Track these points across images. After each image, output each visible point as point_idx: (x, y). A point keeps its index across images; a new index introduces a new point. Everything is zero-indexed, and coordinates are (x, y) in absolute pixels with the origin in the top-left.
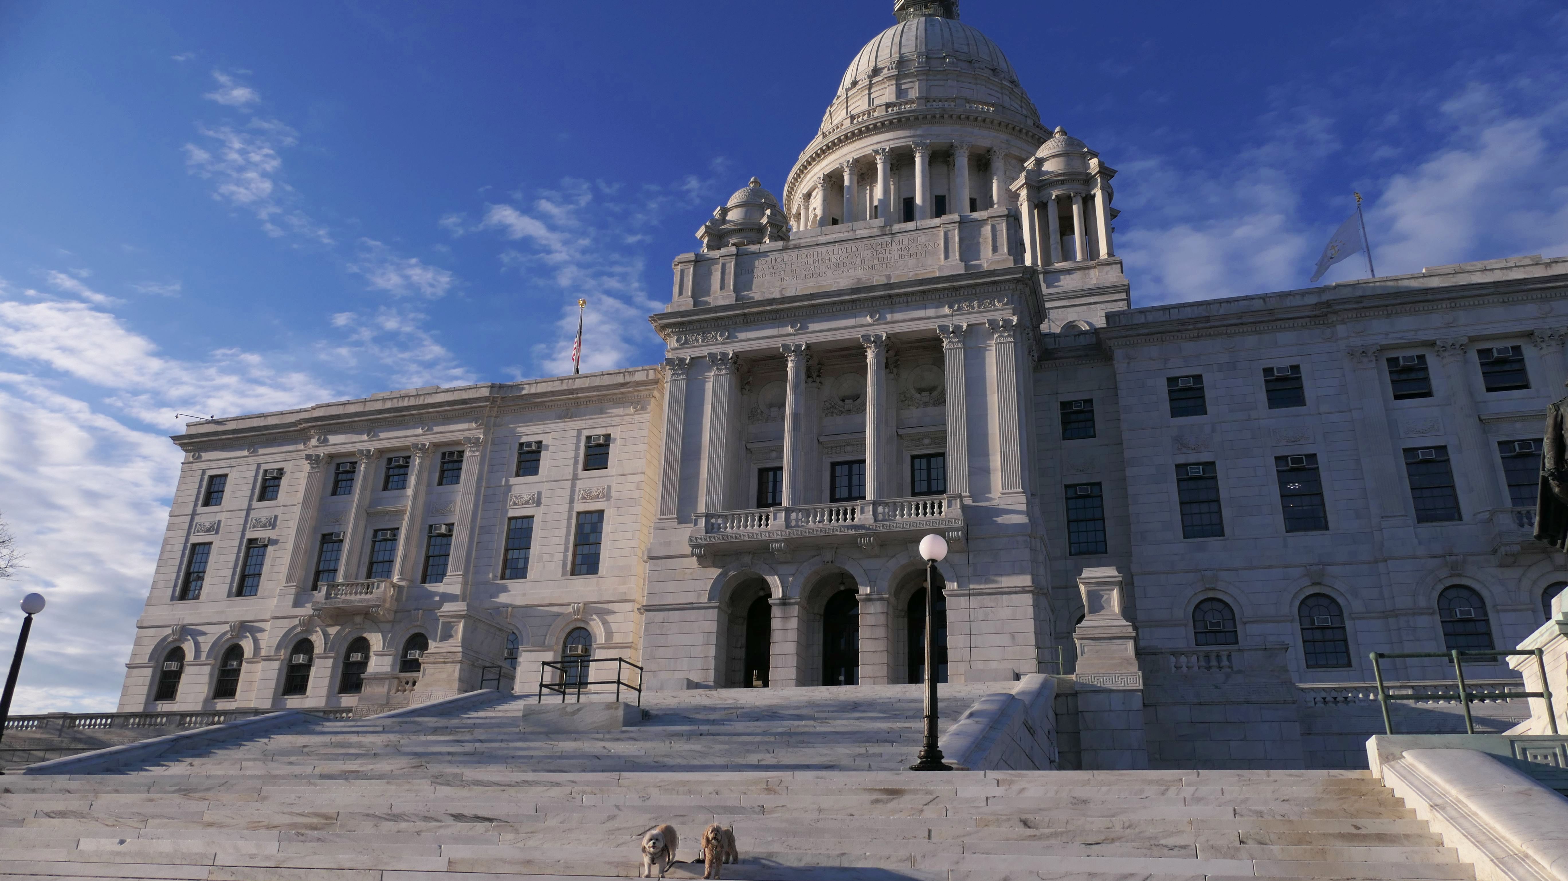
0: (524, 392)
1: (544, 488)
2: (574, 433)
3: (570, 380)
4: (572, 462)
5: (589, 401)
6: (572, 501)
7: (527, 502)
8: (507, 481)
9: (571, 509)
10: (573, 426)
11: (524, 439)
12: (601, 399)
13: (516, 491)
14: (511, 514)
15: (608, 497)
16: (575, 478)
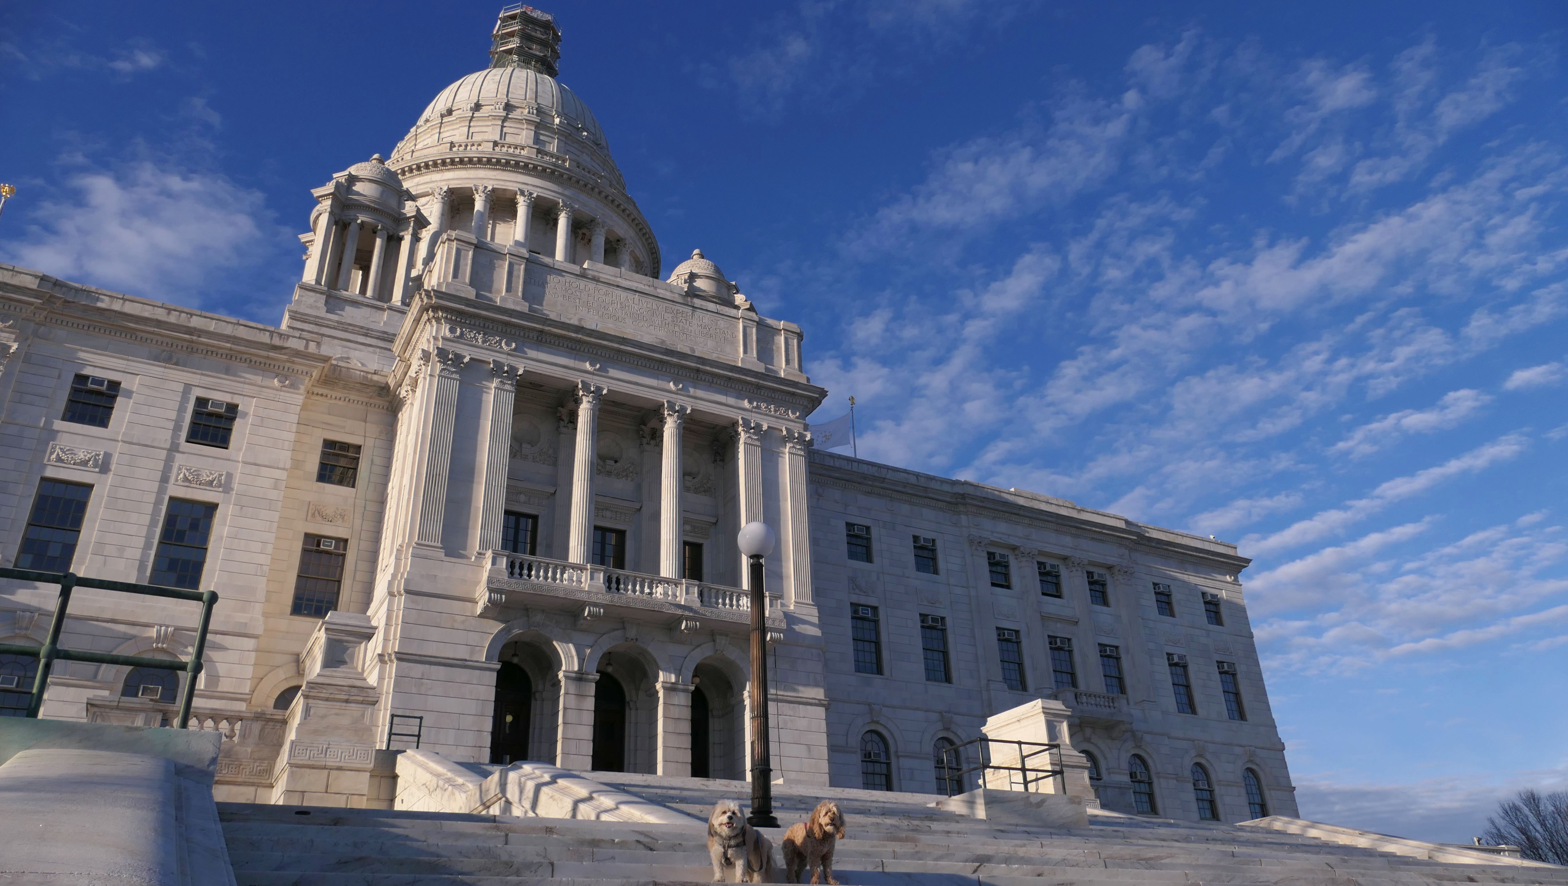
0: (99, 304)
1: (117, 451)
2: (180, 388)
3: (183, 315)
4: (171, 425)
5: (210, 351)
6: (164, 479)
7: (85, 463)
8: (49, 423)
9: (161, 490)
10: (177, 378)
11: (87, 371)
12: (231, 356)
13: (64, 441)
14: (50, 473)
15: (227, 488)
16: (174, 448)
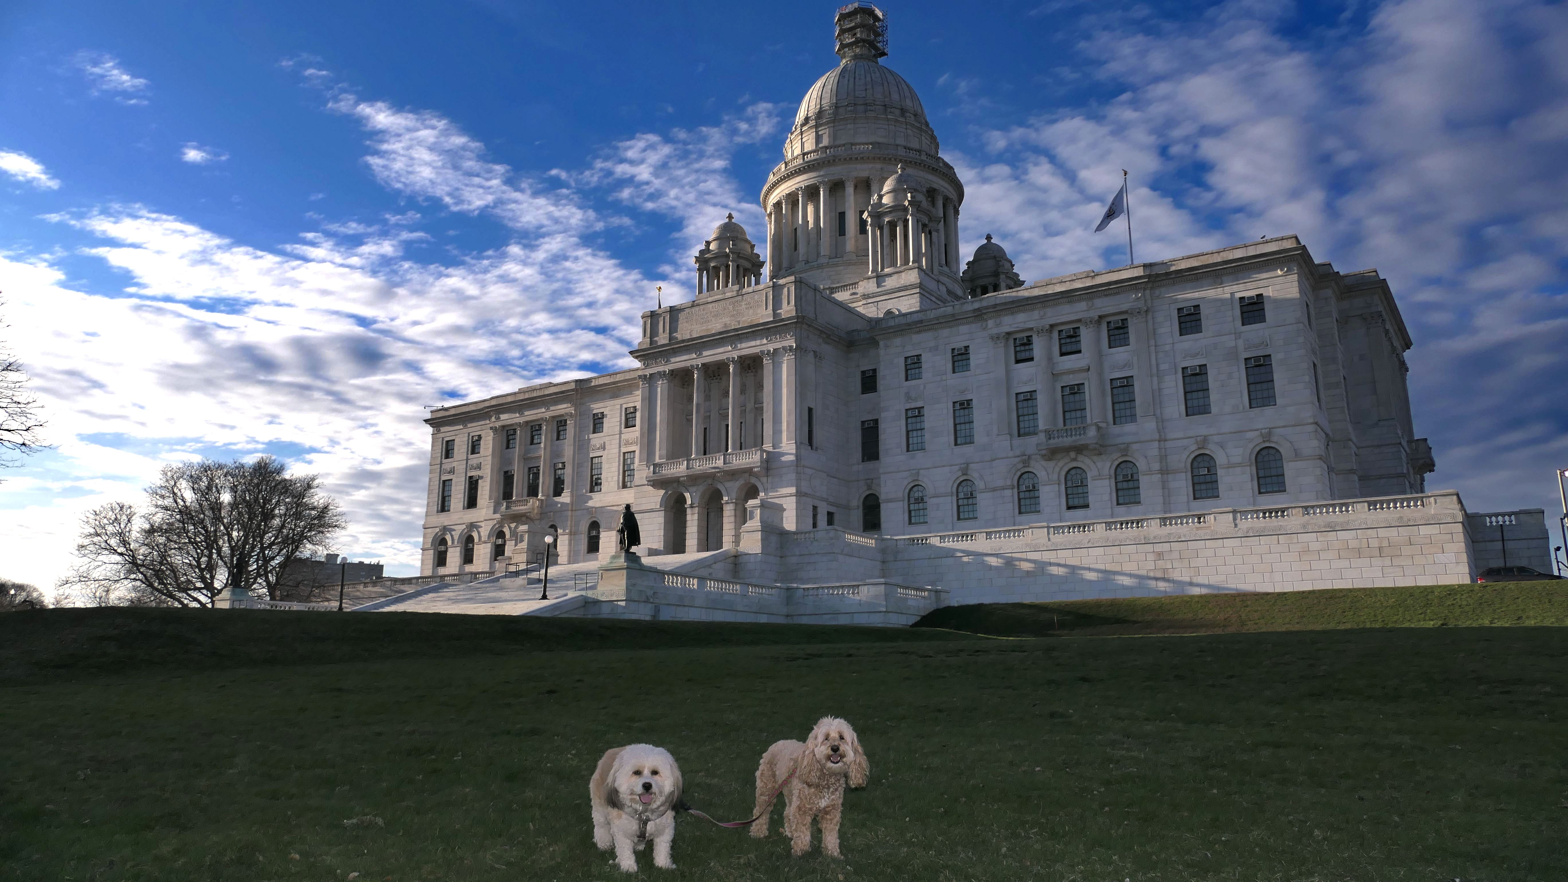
0: (593, 384)
1: (606, 439)
2: (619, 407)
4: (619, 423)
5: (624, 387)
6: (620, 447)
7: (599, 449)
8: (588, 437)
9: (620, 451)
10: (618, 402)
11: (595, 412)
12: (630, 386)
13: (593, 442)
14: (591, 455)
16: (621, 433)
